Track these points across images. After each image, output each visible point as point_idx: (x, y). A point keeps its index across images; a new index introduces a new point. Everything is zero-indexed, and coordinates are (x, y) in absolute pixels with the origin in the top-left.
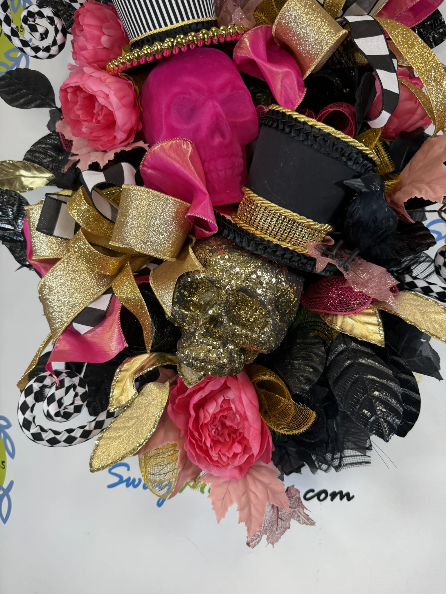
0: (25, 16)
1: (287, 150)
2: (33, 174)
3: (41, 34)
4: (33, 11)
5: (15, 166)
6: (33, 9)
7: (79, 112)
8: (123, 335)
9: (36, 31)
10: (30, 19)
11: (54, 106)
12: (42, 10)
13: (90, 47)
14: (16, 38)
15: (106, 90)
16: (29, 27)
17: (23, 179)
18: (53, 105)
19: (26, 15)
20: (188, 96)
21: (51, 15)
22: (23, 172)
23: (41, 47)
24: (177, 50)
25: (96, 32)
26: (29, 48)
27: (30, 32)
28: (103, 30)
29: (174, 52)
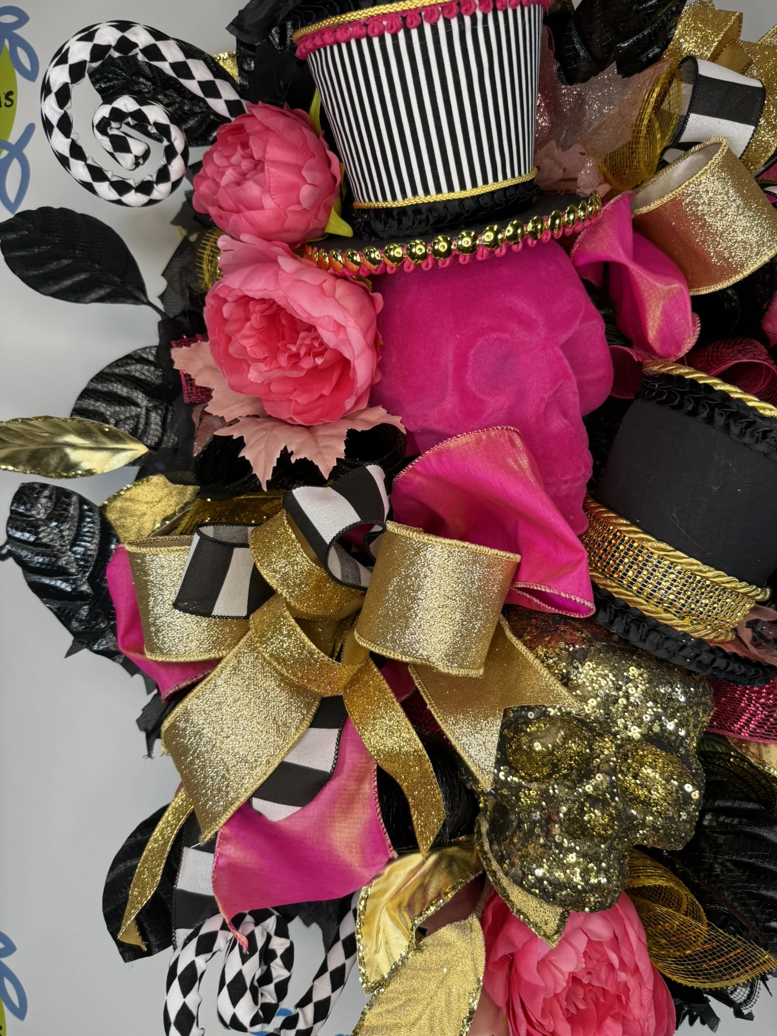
0: (104, 118)
1: (730, 464)
2: (96, 442)
3: (137, 158)
4: (124, 110)
5: (58, 427)
6: (125, 105)
7: (248, 343)
8: (387, 835)
9: (127, 150)
10: (114, 124)
11: (145, 300)
12: (145, 109)
13: (269, 203)
14: (81, 163)
15: (339, 316)
16: (111, 142)
17: (68, 451)
18: (142, 297)
19: (107, 116)
20: (506, 336)
21: (164, 120)
22: (72, 439)
23: (131, 182)
24: (504, 251)
25: (289, 177)
26: (107, 184)
27: (111, 150)
28: (304, 173)
29: (497, 251)
